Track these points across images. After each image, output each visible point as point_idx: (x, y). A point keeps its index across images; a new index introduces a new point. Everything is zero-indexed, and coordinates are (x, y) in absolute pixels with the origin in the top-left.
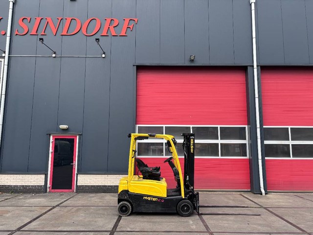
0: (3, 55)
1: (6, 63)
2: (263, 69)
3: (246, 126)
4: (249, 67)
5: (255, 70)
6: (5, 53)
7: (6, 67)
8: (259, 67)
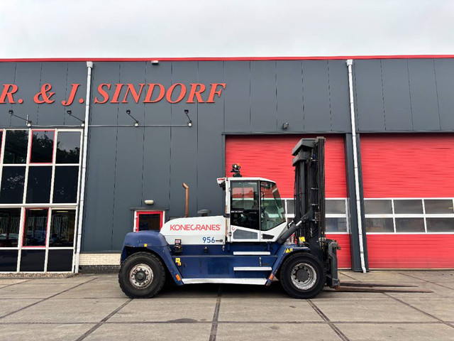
0: (83, 125)
1: (86, 134)
2: (363, 136)
3: (346, 199)
4: (347, 135)
5: (354, 138)
6: (84, 123)
7: (86, 138)
8: (359, 135)
